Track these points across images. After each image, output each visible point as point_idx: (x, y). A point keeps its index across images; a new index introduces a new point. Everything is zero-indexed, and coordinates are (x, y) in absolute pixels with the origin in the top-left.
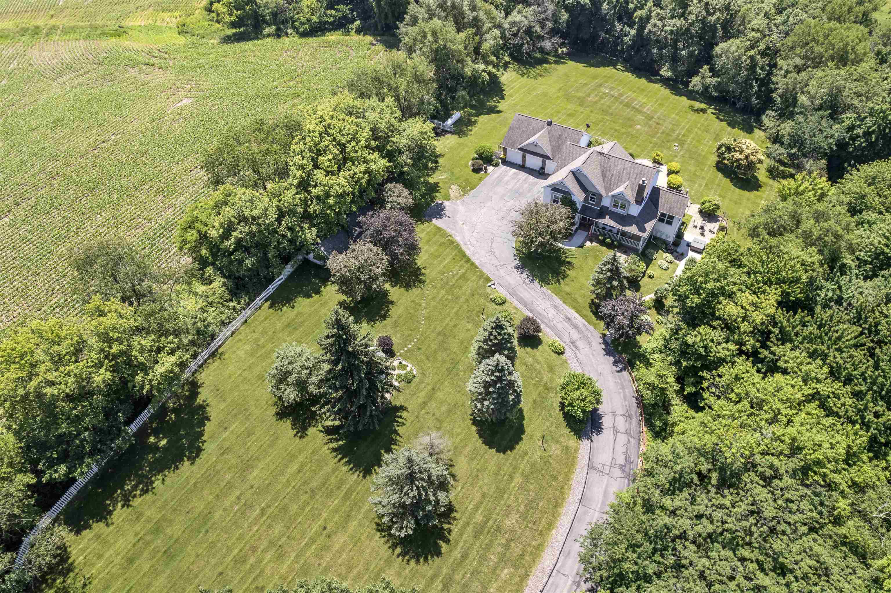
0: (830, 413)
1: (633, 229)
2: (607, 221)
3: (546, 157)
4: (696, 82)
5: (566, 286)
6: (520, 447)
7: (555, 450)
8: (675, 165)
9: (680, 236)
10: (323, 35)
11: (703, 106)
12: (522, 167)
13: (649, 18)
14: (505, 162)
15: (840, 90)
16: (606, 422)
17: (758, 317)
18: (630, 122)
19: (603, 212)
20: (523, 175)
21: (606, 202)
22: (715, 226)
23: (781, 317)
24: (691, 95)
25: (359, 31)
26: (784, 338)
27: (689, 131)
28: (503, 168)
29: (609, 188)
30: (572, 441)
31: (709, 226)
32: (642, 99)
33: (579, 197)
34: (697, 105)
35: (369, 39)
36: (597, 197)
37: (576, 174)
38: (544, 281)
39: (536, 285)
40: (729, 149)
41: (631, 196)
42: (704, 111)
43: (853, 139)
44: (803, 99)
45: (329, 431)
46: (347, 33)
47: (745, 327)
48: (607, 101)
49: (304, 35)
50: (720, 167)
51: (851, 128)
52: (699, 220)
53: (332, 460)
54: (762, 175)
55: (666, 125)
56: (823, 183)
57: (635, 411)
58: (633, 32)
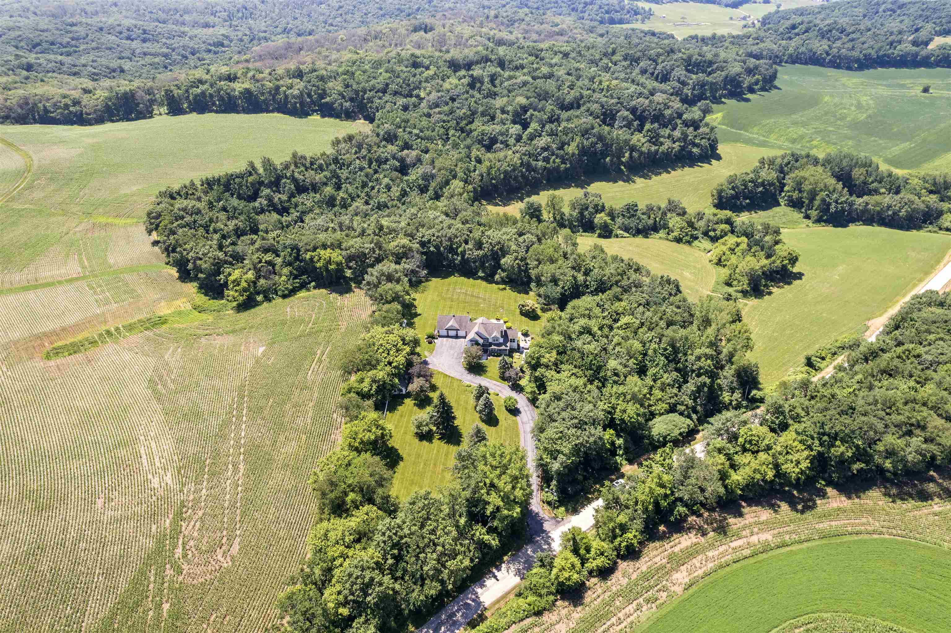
0: (577, 377)
1: (503, 347)
2: (493, 347)
3: (458, 330)
4: (497, 277)
5: (488, 374)
6: (500, 423)
7: (510, 422)
8: (506, 319)
9: (519, 345)
10: (295, 294)
11: (504, 286)
12: (448, 336)
13: (465, 251)
14: (440, 336)
15: (554, 274)
16: (521, 410)
17: (553, 360)
18: (477, 304)
19: (490, 345)
20: (450, 340)
21: (490, 341)
22: (529, 338)
23: (558, 357)
24: (497, 283)
25: (315, 288)
26: (562, 363)
27: (503, 300)
28: (440, 339)
29: (490, 335)
30: (514, 418)
31: (527, 339)
32: (477, 291)
33: (481, 341)
34: (502, 286)
35: (324, 291)
36: (486, 339)
37: (477, 333)
38: (480, 375)
39: (478, 377)
40: (523, 306)
41: (499, 336)
42: (505, 289)
43: (566, 291)
44: (543, 279)
45: (439, 439)
46: (308, 290)
47: (550, 364)
48: (462, 297)
49: (284, 297)
50: (522, 314)
51: (563, 288)
52: (523, 338)
53: (446, 446)
54: (539, 312)
55: (493, 301)
56: (559, 313)
57: (529, 404)
58: (459, 258)
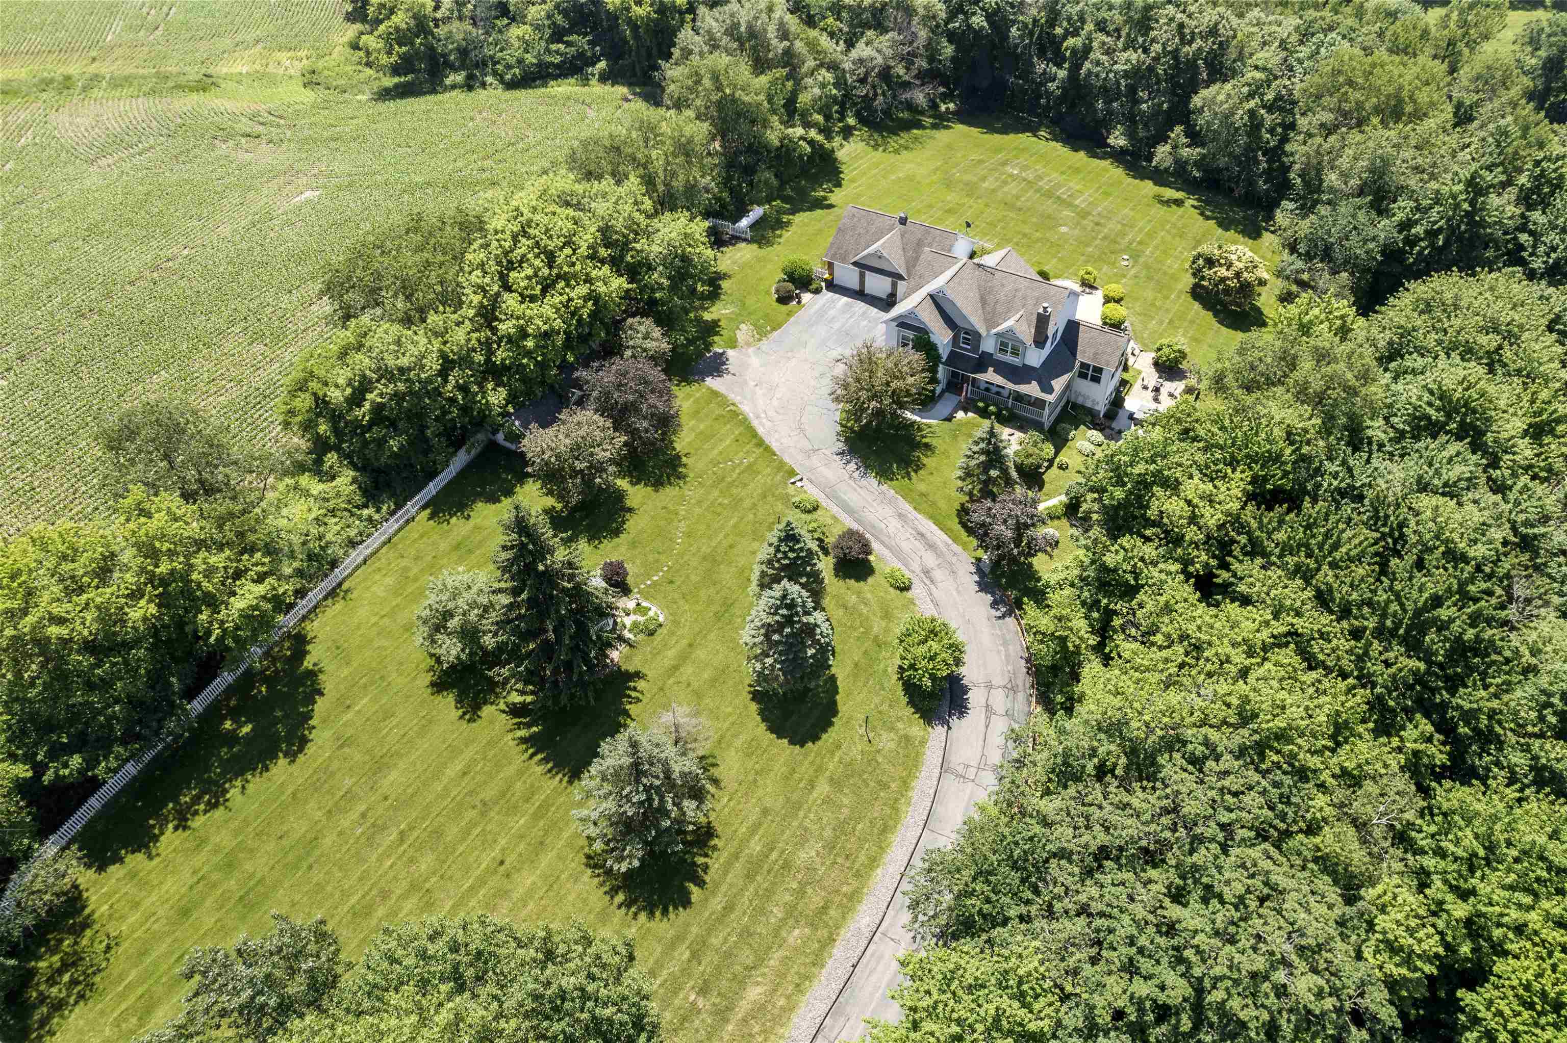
1: (1032, 389)
2: (990, 376)
3: (896, 277)
4: (1162, 153)
5: (920, 482)
6: (829, 737)
7: (886, 741)
8: (1116, 289)
9: (1117, 402)
10: (545, 85)
11: (1180, 195)
12: (860, 294)
13: (1087, 49)
14: (831, 286)
15: (1386, 162)
16: (975, 698)
17: (1212, 518)
18: (1049, 221)
19: (983, 362)
20: (860, 306)
21: (989, 346)
22: (1178, 387)
23: (1249, 515)
24: (1159, 177)
25: (604, 78)
26: (1255, 550)
27: (1151, 235)
28: (827, 296)
29: (991, 322)
30: (916, 727)
31: (1169, 387)
32: (1075, 184)
33: (942, 337)
34: (1170, 193)
35: (623, 90)
36: (974, 337)
37: (935, 299)
38: (885, 474)
39: (872, 482)
40: (1210, 262)
42: (1179, 203)
43: (1411, 242)
44: (1332, 178)
45: (515, 711)
46: (585, 81)
47: (1192, 534)
48: (1012, 188)
49: (511, 85)
50: (1198, 293)
51: (1405, 226)
52: (1151, 377)
53: (518, 757)
54: (1268, 304)
55: (1112, 226)
57: (1024, 681)
58: (1062, 74)
